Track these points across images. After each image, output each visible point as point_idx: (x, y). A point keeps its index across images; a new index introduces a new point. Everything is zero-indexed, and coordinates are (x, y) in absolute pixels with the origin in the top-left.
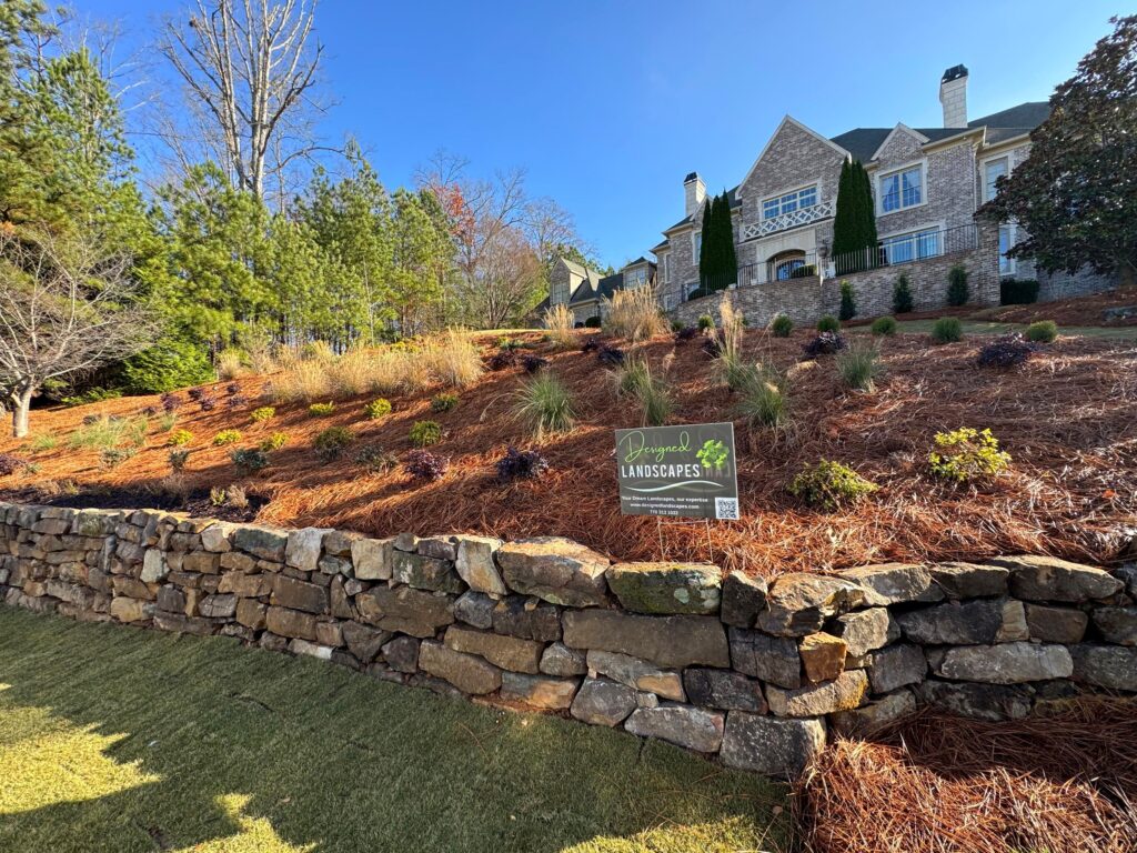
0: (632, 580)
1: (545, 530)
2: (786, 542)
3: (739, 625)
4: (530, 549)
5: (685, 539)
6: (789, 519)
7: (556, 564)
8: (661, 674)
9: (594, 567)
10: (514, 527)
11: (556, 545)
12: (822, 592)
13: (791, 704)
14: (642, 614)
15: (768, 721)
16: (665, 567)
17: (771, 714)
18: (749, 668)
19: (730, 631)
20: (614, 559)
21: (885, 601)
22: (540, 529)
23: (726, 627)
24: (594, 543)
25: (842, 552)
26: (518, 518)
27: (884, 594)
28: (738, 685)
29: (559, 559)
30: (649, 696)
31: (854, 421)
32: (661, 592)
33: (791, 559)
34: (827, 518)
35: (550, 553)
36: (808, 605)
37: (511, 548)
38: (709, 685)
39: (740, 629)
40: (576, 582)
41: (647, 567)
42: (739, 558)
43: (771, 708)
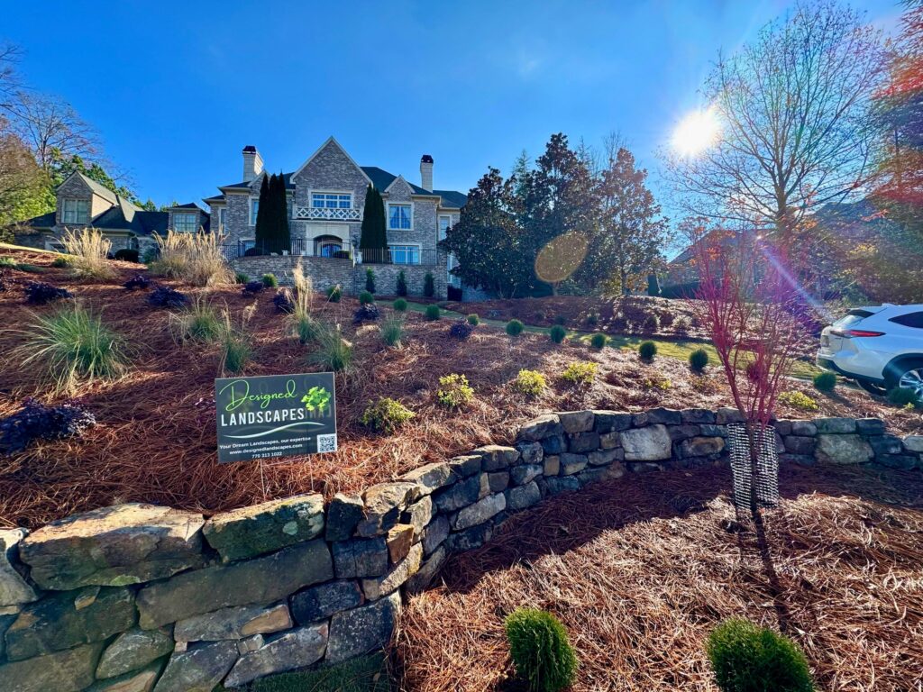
0: (237, 528)
1: (100, 501)
2: (365, 462)
3: (341, 539)
4: (83, 528)
5: (285, 476)
6: (364, 444)
7: (132, 536)
8: (268, 611)
9: (185, 527)
10: (43, 506)
11: (126, 514)
12: (397, 493)
13: (382, 587)
14: (247, 560)
15: (365, 609)
16: (272, 506)
17: (367, 602)
18: (350, 572)
19: (333, 547)
20: (208, 513)
21: (429, 490)
22: (90, 501)
23: (330, 545)
24: (178, 501)
25: (402, 463)
26: (50, 494)
27: (429, 486)
28: (342, 590)
29: (135, 529)
30: (255, 639)
31: (394, 369)
32: (270, 531)
33: (371, 475)
34: (388, 440)
35: (119, 525)
36: (392, 507)
37: (46, 534)
38: (316, 601)
39: (341, 542)
40: (164, 549)
41: (253, 511)
42: (335, 482)
43: (367, 597)
